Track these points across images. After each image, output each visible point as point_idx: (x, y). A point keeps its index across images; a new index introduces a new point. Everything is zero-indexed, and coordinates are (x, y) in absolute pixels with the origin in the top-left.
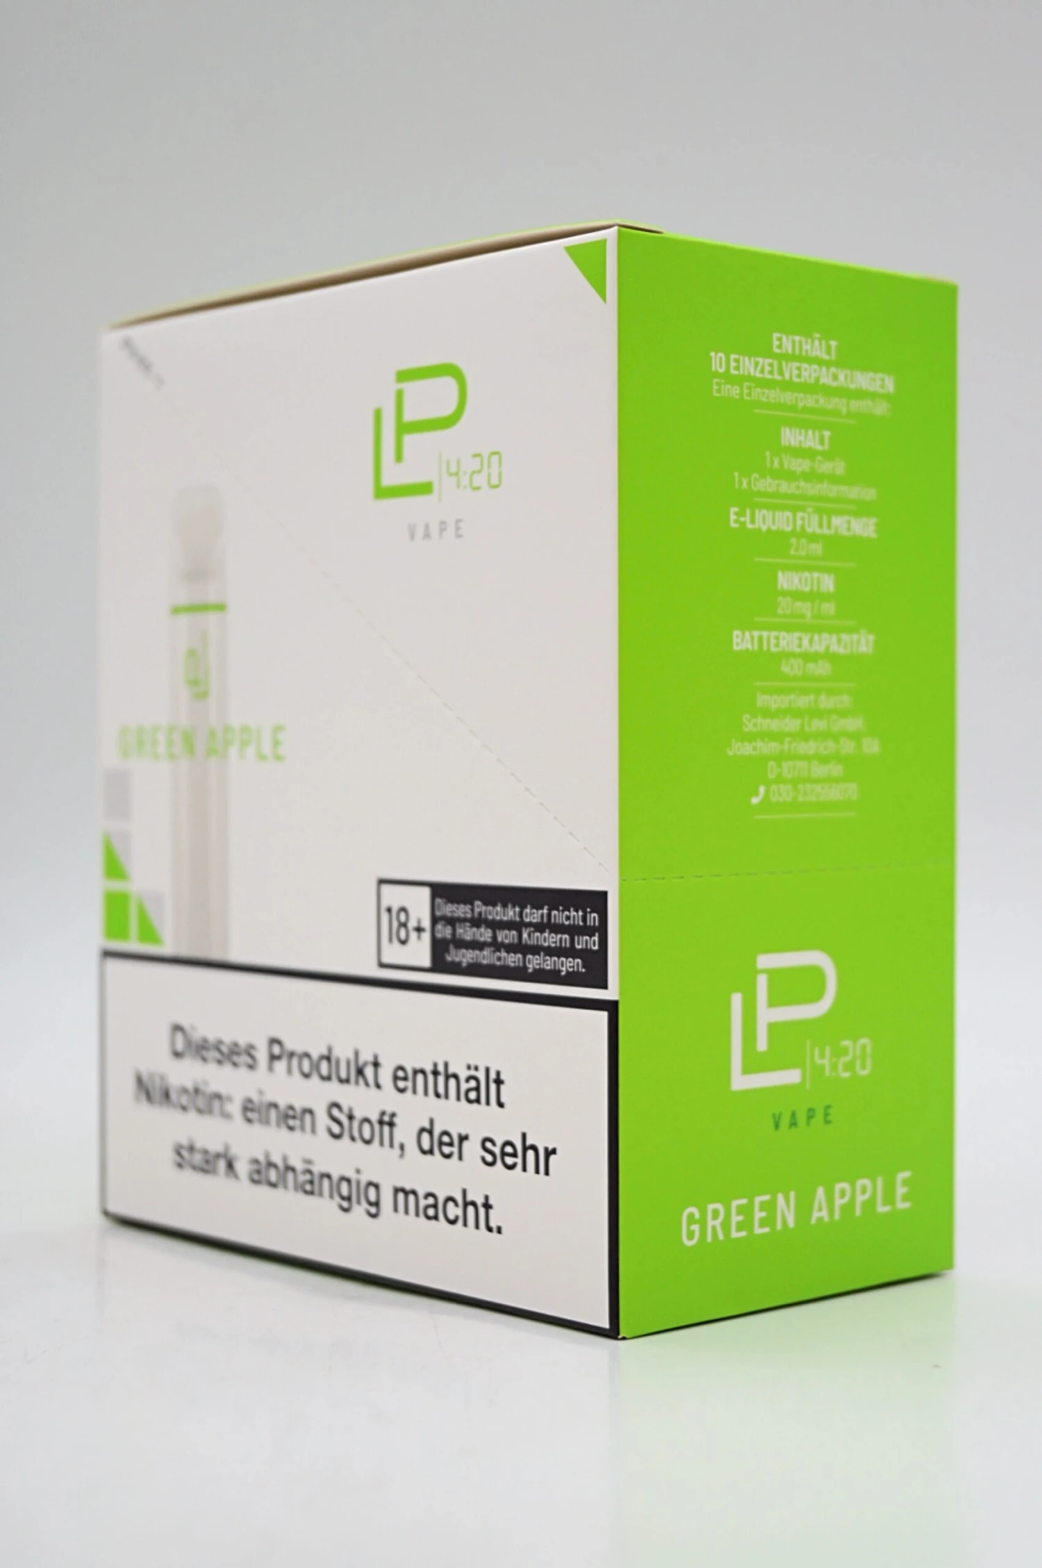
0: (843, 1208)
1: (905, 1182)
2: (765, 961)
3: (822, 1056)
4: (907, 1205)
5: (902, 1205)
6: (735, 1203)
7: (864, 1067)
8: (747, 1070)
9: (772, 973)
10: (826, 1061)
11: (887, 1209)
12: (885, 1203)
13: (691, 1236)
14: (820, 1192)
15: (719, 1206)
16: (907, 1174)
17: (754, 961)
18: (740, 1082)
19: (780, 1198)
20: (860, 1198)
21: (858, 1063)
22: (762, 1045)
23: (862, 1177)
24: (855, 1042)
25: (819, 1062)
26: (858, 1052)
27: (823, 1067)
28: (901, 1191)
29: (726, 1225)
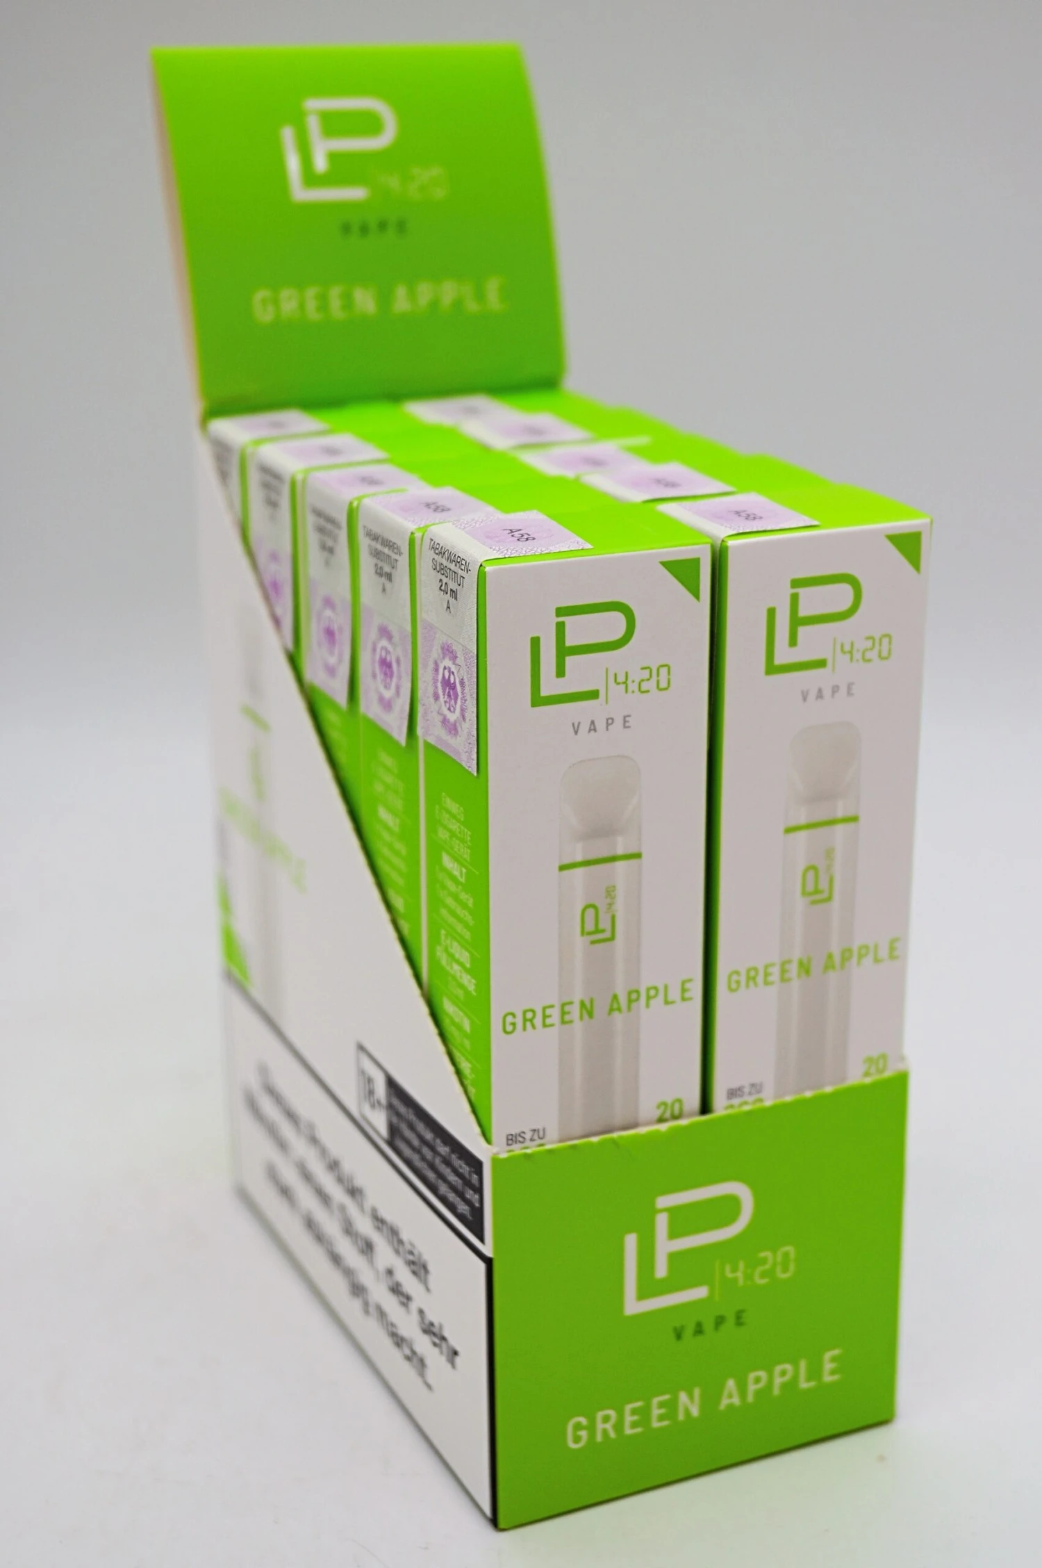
0: (758, 1394)
1: (833, 1359)
2: (663, 1202)
3: (734, 1270)
4: (836, 1377)
5: (828, 1379)
6: (629, 1407)
7: (785, 1270)
8: (642, 1295)
9: (672, 1211)
10: (739, 1275)
11: (812, 1384)
12: (809, 1379)
13: (577, 1439)
14: (731, 1383)
15: (612, 1413)
16: (836, 1352)
17: (653, 1203)
18: (633, 1306)
19: (683, 1397)
20: (778, 1381)
21: (779, 1269)
22: (661, 1271)
23: (780, 1363)
24: (774, 1251)
25: (729, 1275)
26: (779, 1259)
27: (736, 1280)
28: (828, 1366)
29: (619, 1427)
